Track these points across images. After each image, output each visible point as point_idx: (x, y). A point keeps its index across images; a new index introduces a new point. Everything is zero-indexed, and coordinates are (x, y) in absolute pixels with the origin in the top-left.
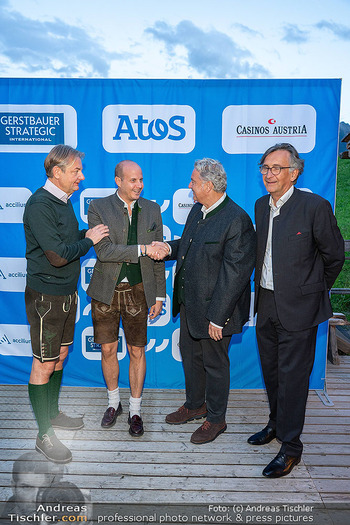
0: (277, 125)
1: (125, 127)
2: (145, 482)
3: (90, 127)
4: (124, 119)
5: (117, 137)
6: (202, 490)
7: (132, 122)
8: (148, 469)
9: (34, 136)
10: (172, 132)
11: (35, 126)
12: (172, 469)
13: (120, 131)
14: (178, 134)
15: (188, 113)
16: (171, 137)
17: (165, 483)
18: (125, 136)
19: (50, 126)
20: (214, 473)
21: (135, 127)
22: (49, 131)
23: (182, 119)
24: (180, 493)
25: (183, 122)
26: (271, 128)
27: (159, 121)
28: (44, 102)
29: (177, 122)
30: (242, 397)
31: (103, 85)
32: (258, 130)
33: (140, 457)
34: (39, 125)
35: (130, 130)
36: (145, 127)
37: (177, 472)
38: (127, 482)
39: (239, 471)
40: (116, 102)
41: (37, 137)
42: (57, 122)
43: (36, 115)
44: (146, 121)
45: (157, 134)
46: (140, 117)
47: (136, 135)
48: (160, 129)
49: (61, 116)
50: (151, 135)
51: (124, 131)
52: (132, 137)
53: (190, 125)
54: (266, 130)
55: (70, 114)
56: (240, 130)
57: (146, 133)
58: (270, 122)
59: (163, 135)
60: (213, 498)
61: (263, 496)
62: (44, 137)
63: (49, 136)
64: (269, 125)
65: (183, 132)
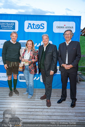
1: (30, 26)
2: (33, 110)
3: (21, 26)
4: (30, 24)
5: (28, 28)
6: (47, 112)
7: (32, 25)
8: (34, 107)
9: (8, 28)
10: (41, 27)
11: (8, 25)
12: (40, 107)
13: (29, 27)
14: (43, 28)
15: (45, 23)
16: (41, 28)
17: (38, 110)
18: (30, 28)
19: (12, 25)
20: (50, 108)
22: (11, 27)
23: (44, 24)
24: (42, 112)
26: (65, 27)
27: (38, 25)
29: (42, 25)
30: (57, 91)
32: (62, 27)
33: (33, 104)
34: (9, 25)
35: (31, 27)
36: (35, 26)
37: (41, 108)
38: (29, 110)
39: (56, 107)
40: (28, 20)
41: (9, 28)
43: (9, 23)
44: (35, 25)
45: (37, 28)
46: (34, 24)
47: (33, 28)
48: (38, 27)
49: (14, 23)
50: (36, 28)
51: (30, 27)
52: (32, 28)
53: (45, 26)
54: (64, 27)
55: (17, 23)
56: (57, 27)
57: (35, 27)
58: (64, 25)
59: (39, 28)
60: (50, 114)
61: (62, 113)
62: (10, 28)
63: (12, 28)
64: (64, 26)
65: (44, 27)
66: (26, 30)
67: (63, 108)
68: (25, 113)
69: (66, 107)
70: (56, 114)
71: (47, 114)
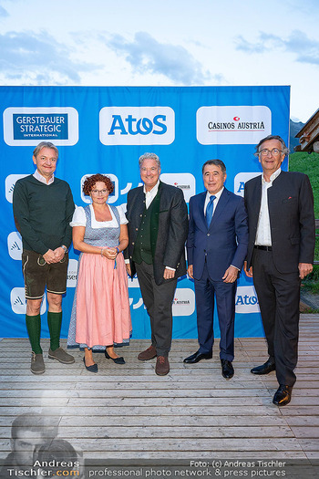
0: (241, 121)
1: (117, 124)
2: (141, 402)
4: (117, 118)
5: (111, 133)
6: (186, 406)
7: (124, 121)
8: (144, 393)
9: (43, 132)
10: (156, 128)
11: (44, 124)
12: (161, 393)
13: (113, 127)
14: (160, 129)
15: (169, 112)
16: (155, 132)
17: (157, 402)
18: (118, 132)
19: (56, 124)
20: (195, 395)
21: (126, 125)
22: (56, 128)
23: (164, 118)
24: (169, 408)
25: (164, 120)
26: (236, 124)
27: (145, 120)
28: (52, 105)
29: (160, 120)
31: (100, 92)
32: (225, 125)
34: (48, 124)
35: (122, 127)
36: (134, 124)
37: (167, 395)
38: (126, 402)
39: (215, 393)
40: (110, 105)
41: (46, 133)
42: (62, 121)
44: (135, 120)
46: (130, 116)
47: (127, 131)
48: (146, 126)
49: (66, 116)
50: (139, 131)
51: (117, 128)
52: (124, 132)
53: (170, 122)
54: (233, 125)
55: (73, 115)
56: (211, 126)
57: (134, 129)
58: (235, 119)
59: (149, 131)
60: (195, 411)
61: (234, 408)
62: (52, 133)
63: (56, 132)
64: (234, 122)
65: (165, 128)
66: (106, 139)
67: (240, 393)
68: (114, 411)
69: (247, 393)
70: (215, 410)
71: (185, 411)
